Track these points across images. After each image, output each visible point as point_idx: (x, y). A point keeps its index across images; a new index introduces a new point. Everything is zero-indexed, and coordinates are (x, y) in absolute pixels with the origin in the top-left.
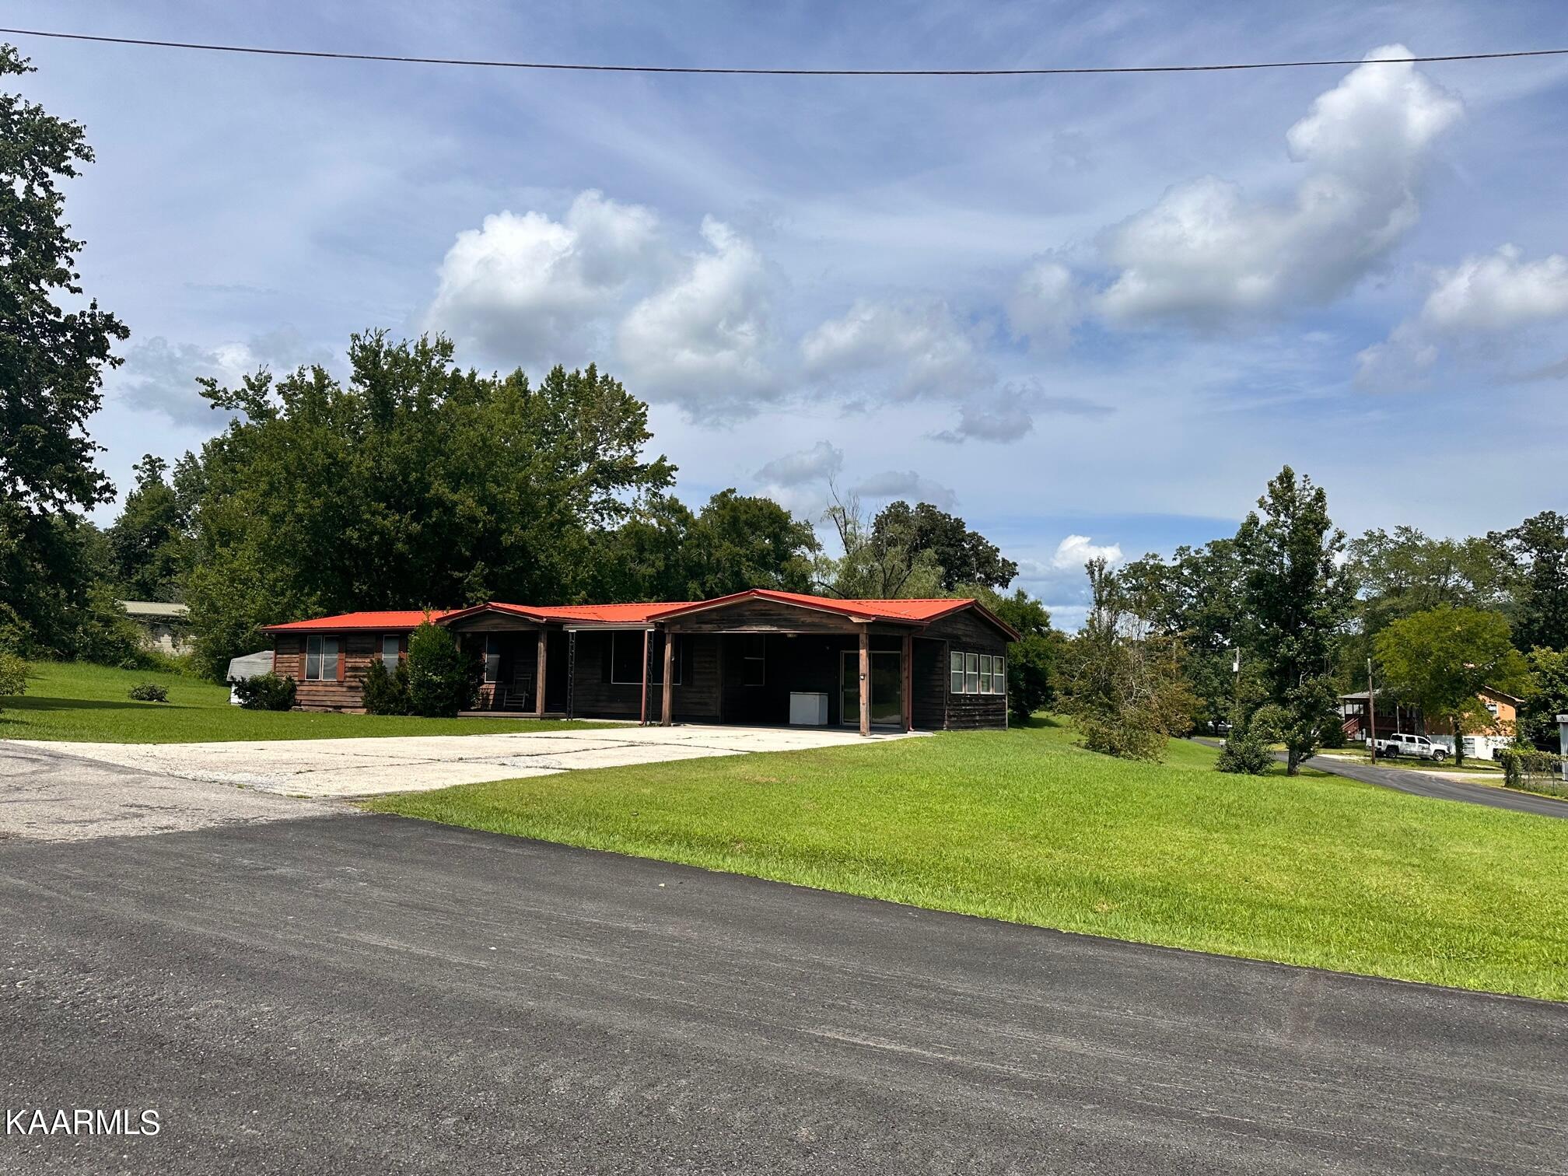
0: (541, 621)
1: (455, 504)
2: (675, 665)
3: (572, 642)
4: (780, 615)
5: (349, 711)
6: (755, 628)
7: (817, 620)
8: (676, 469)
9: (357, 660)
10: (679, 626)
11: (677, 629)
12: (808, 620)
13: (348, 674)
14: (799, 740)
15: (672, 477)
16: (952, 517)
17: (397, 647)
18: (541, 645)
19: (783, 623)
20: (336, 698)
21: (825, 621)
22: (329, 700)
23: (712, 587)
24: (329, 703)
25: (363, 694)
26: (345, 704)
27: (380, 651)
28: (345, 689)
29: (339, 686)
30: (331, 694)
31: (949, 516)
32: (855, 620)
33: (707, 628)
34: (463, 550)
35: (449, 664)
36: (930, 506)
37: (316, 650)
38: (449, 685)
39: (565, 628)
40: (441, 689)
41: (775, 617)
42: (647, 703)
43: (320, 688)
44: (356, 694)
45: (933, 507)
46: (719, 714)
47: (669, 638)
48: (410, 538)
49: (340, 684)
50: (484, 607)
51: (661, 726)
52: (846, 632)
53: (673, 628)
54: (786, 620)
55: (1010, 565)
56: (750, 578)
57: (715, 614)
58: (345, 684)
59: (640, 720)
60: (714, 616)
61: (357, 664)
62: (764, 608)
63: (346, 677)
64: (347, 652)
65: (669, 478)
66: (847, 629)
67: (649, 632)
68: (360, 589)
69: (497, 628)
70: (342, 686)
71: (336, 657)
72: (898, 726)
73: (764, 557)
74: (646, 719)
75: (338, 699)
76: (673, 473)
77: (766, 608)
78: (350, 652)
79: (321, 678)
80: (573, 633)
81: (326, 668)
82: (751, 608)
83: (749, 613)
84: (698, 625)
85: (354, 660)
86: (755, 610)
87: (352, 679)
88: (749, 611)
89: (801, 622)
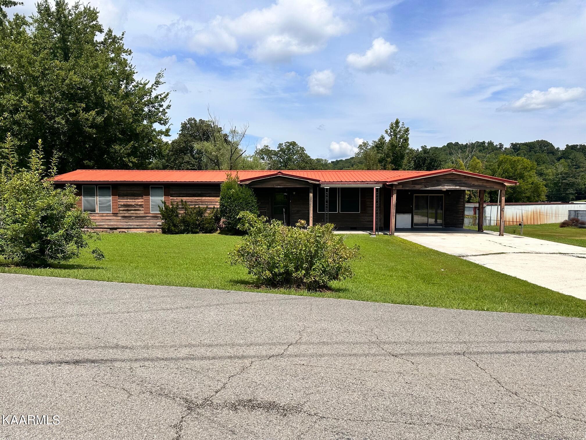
3: (327, 194)
4: (461, 181)
6: (445, 187)
7: (481, 184)
9: (128, 200)
10: (401, 186)
11: (400, 188)
12: (476, 183)
13: (121, 209)
17: (164, 193)
18: (311, 195)
19: (463, 185)
20: (112, 223)
21: (485, 184)
22: (105, 224)
24: (106, 227)
26: (121, 227)
27: (148, 194)
28: (120, 218)
29: (113, 216)
30: (108, 221)
32: (507, 184)
33: (418, 187)
37: (92, 194)
39: (322, 186)
43: (97, 218)
44: (130, 221)
47: (394, 192)
49: (115, 214)
54: (464, 183)
57: (423, 180)
58: (119, 215)
61: (128, 203)
63: (120, 210)
64: (119, 196)
66: (496, 188)
67: (377, 189)
69: (280, 185)
70: (117, 216)
71: (111, 198)
74: (376, 231)
75: (113, 224)
77: (453, 177)
78: (121, 196)
79: (97, 211)
80: (327, 189)
81: (101, 205)
82: (444, 177)
83: (443, 180)
84: (413, 186)
85: (126, 201)
86: (447, 178)
87: (125, 212)
88: (443, 179)
89: (473, 184)
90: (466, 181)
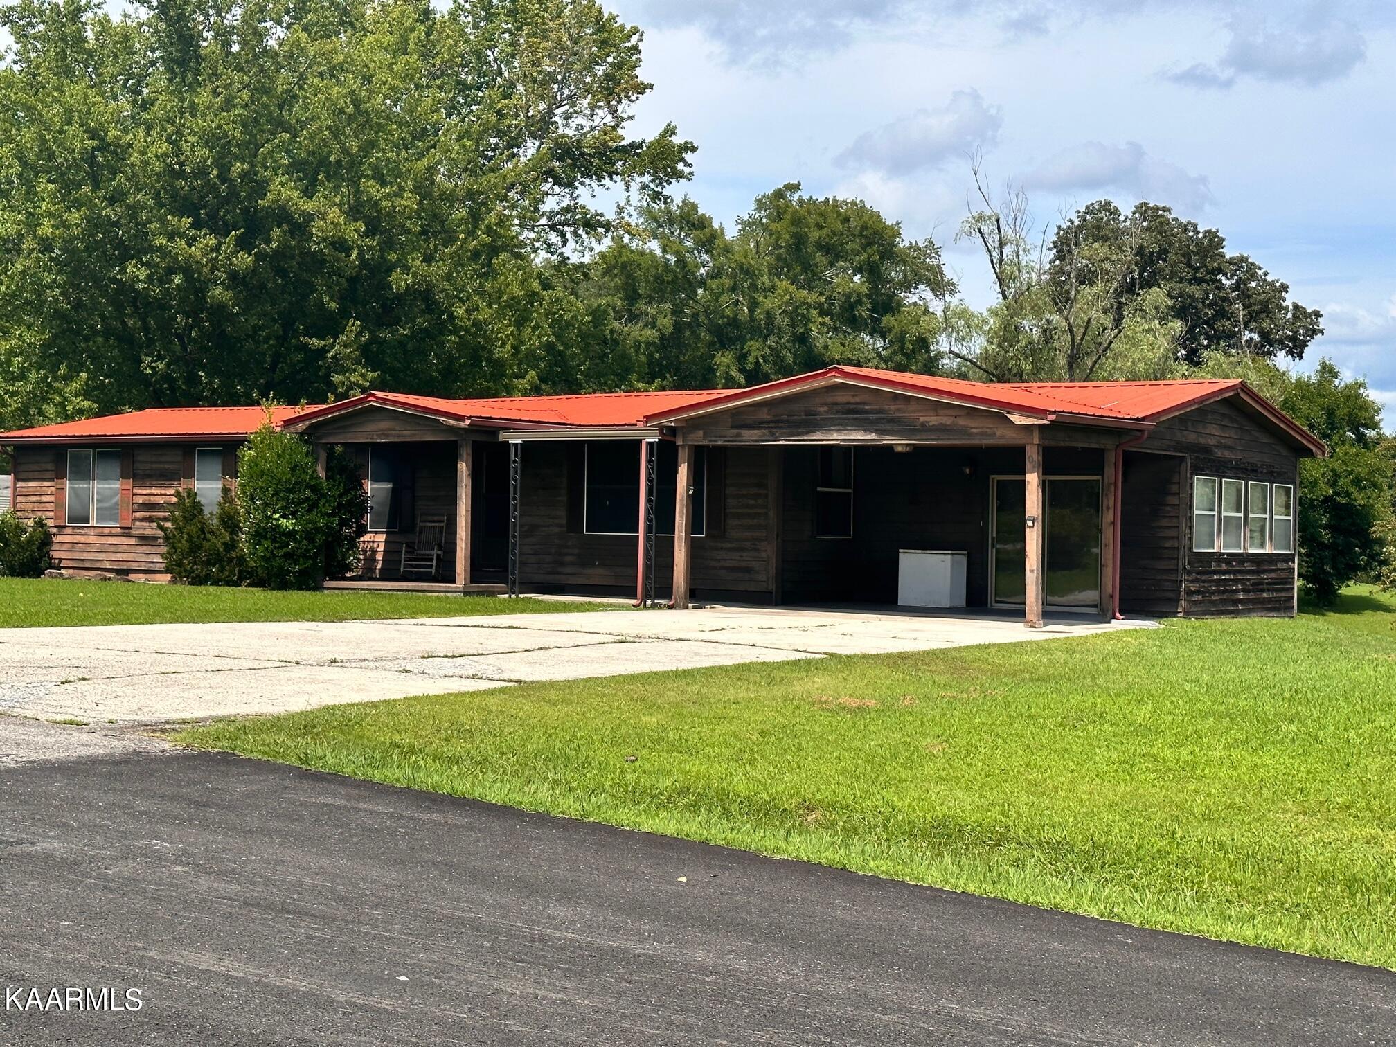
0: (462, 425)
1: (310, 217)
2: (695, 501)
3: (516, 462)
4: (881, 411)
5: (141, 578)
6: (836, 436)
7: (947, 421)
8: (694, 149)
9: (154, 491)
10: (701, 433)
11: (698, 438)
12: (933, 420)
13: (138, 515)
14: (915, 635)
15: (686, 164)
16: (1201, 229)
17: (220, 468)
18: (463, 468)
19: (888, 427)
20: (119, 557)
21: (962, 422)
22: (109, 558)
23: (757, 362)
24: (108, 565)
25: (164, 550)
26: (135, 566)
27: (190, 475)
28: (133, 541)
29: (123, 535)
30: (112, 549)
31: (1195, 226)
32: (1017, 419)
33: (751, 436)
34: (326, 299)
35: (307, 499)
36: (1158, 209)
37: (83, 474)
38: (309, 536)
39: (503, 436)
40: (295, 541)
41: (871, 417)
42: (647, 567)
43: (92, 539)
44: (153, 549)
45: (1165, 209)
46: (772, 586)
47: (683, 454)
48: (235, 279)
49: (126, 531)
50: (363, 400)
51: (671, 607)
52: (1002, 442)
53: (692, 436)
54: (891, 420)
55: (1307, 315)
56: (826, 347)
57: (765, 410)
58: (134, 532)
59: (634, 596)
60: (764, 414)
61: (152, 498)
62: (852, 400)
63: (134, 520)
64: (134, 477)
65: (680, 166)
66: (1002, 436)
67: (650, 444)
68: (153, 368)
69: (387, 436)
70: (128, 535)
71: (116, 485)
72: (1093, 610)
73: (852, 307)
74: (646, 596)
75: (123, 557)
76: (689, 157)
77: (857, 399)
78: (140, 477)
79: (93, 521)
80: (516, 445)
81: (101, 505)
82: (830, 400)
83: (826, 408)
84: (735, 431)
85: (148, 491)
86: (836, 404)
87: (145, 524)
88: (826, 404)
89: (923, 424)
90: (898, 410)
